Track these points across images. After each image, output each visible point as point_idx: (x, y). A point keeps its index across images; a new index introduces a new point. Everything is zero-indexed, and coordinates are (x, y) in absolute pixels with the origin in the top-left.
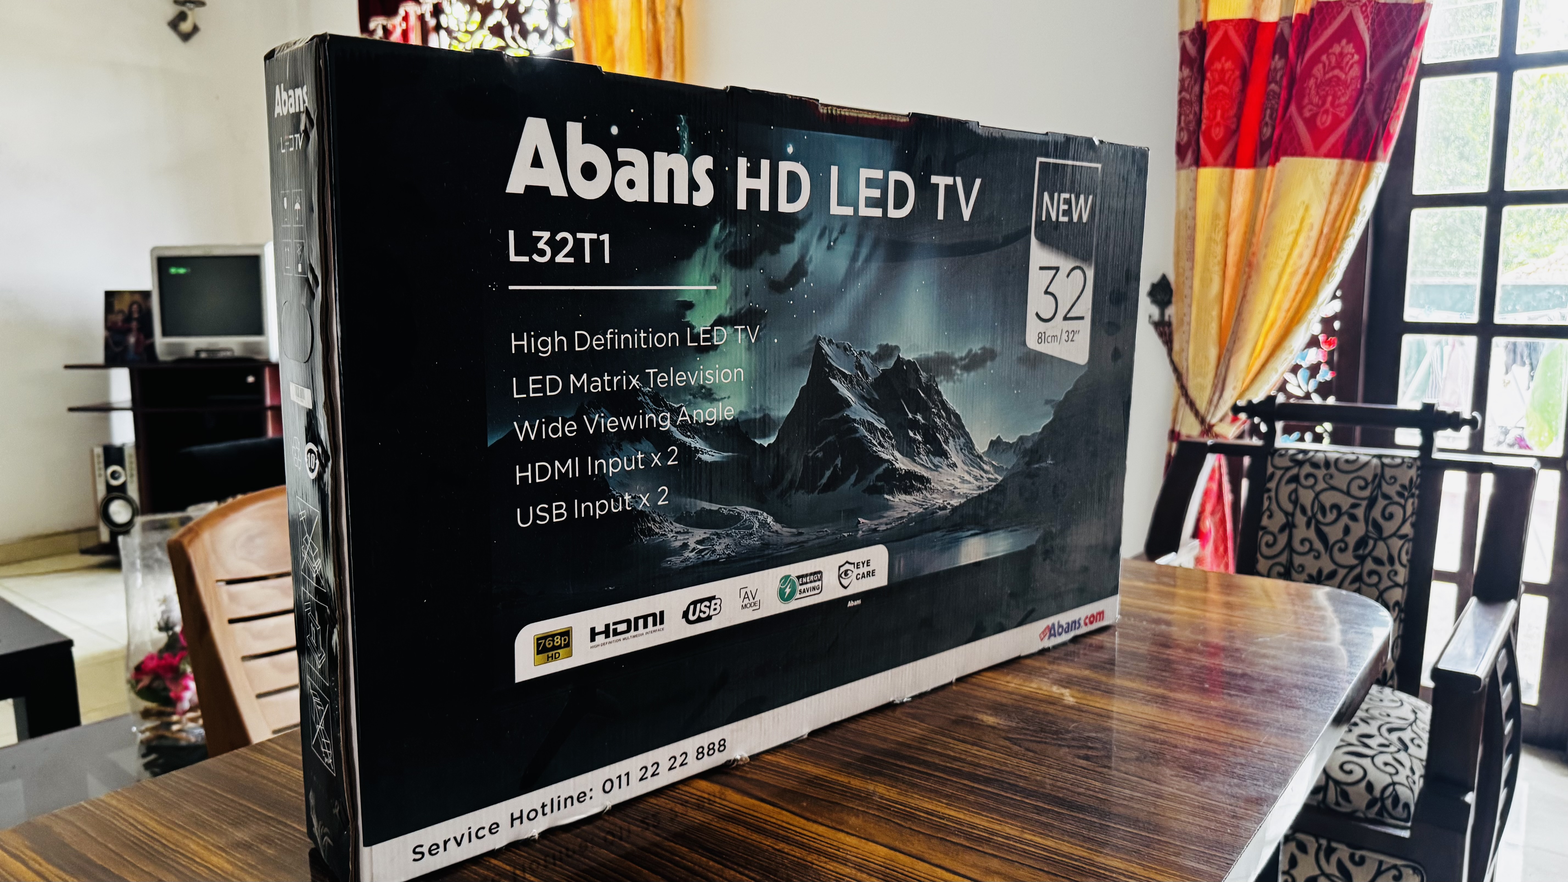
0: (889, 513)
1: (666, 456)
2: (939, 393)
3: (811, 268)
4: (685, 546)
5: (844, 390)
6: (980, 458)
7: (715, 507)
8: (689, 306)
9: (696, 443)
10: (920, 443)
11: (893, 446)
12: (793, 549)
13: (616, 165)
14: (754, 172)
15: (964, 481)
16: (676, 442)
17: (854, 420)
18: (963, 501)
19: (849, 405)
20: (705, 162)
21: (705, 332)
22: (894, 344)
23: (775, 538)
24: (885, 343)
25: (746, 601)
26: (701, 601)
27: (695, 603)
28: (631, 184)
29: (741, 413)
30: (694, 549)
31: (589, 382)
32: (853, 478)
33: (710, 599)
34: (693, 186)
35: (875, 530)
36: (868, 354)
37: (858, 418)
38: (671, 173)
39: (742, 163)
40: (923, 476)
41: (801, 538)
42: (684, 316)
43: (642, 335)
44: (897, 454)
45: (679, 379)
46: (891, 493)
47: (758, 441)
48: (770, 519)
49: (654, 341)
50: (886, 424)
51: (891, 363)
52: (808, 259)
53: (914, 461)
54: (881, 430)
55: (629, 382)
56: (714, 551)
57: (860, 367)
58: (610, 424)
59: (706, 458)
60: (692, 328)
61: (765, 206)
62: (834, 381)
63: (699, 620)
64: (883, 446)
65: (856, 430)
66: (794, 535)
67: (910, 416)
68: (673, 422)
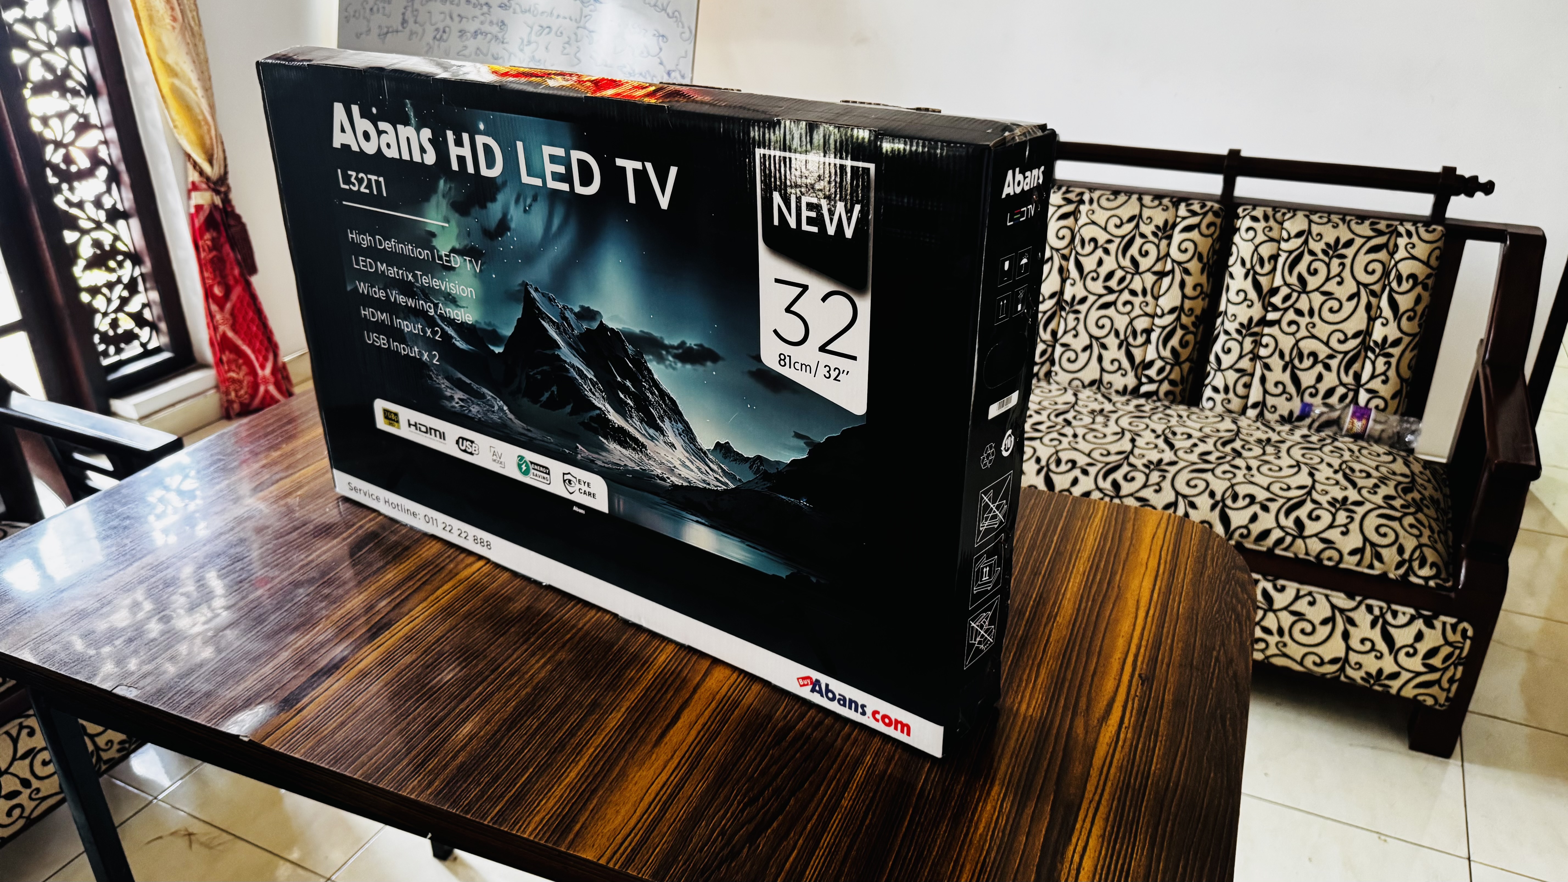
0: (604, 454)
1: (434, 333)
2: (650, 372)
3: (513, 225)
4: (451, 398)
5: (552, 332)
6: (705, 453)
7: (468, 381)
8: (433, 235)
9: (451, 331)
10: (631, 407)
11: (603, 397)
12: (523, 439)
13: (380, 133)
14: (459, 143)
15: (684, 465)
16: (439, 326)
17: (565, 362)
18: (685, 484)
19: (559, 348)
20: (426, 133)
21: (446, 256)
22: (596, 309)
23: (509, 422)
24: (586, 306)
25: (495, 457)
26: (467, 440)
27: (463, 439)
28: (388, 146)
29: (476, 322)
30: (457, 403)
31: (388, 270)
32: (568, 408)
33: (472, 442)
34: (423, 150)
35: (592, 461)
36: (571, 310)
37: (568, 361)
38: (408, 139)
39: (450, 135)
40: (637, 439)
41: (530, 434)
42: (431, 242)
43: (410, 248)
44: (607, 406)
45: (436, 283)
46: (607, 439)
47: (492, 348)
48: (505, 408)
49: (416, 254)
50: (595, 376)
51: (595, 325)
52: (509, 217)
53: (627, 421)
54: (591, 380)
55: (407, 277)
56: (470, 411)
57: (565, 319)
58: (401, 299)
59: (458, 344)
60: (438, 251)
61: (471, 169)
62: (543, 322)
63: (465, 451)
64: (594, 395)
65: (567, 371)
66: (524, 428)
67: (619, 379)
68: (436, 312)
